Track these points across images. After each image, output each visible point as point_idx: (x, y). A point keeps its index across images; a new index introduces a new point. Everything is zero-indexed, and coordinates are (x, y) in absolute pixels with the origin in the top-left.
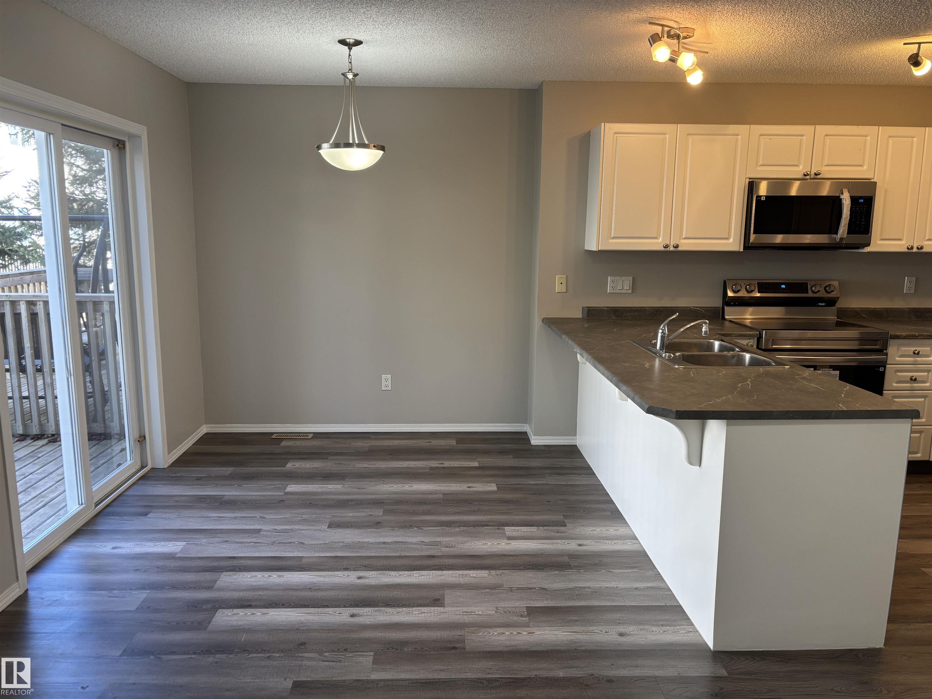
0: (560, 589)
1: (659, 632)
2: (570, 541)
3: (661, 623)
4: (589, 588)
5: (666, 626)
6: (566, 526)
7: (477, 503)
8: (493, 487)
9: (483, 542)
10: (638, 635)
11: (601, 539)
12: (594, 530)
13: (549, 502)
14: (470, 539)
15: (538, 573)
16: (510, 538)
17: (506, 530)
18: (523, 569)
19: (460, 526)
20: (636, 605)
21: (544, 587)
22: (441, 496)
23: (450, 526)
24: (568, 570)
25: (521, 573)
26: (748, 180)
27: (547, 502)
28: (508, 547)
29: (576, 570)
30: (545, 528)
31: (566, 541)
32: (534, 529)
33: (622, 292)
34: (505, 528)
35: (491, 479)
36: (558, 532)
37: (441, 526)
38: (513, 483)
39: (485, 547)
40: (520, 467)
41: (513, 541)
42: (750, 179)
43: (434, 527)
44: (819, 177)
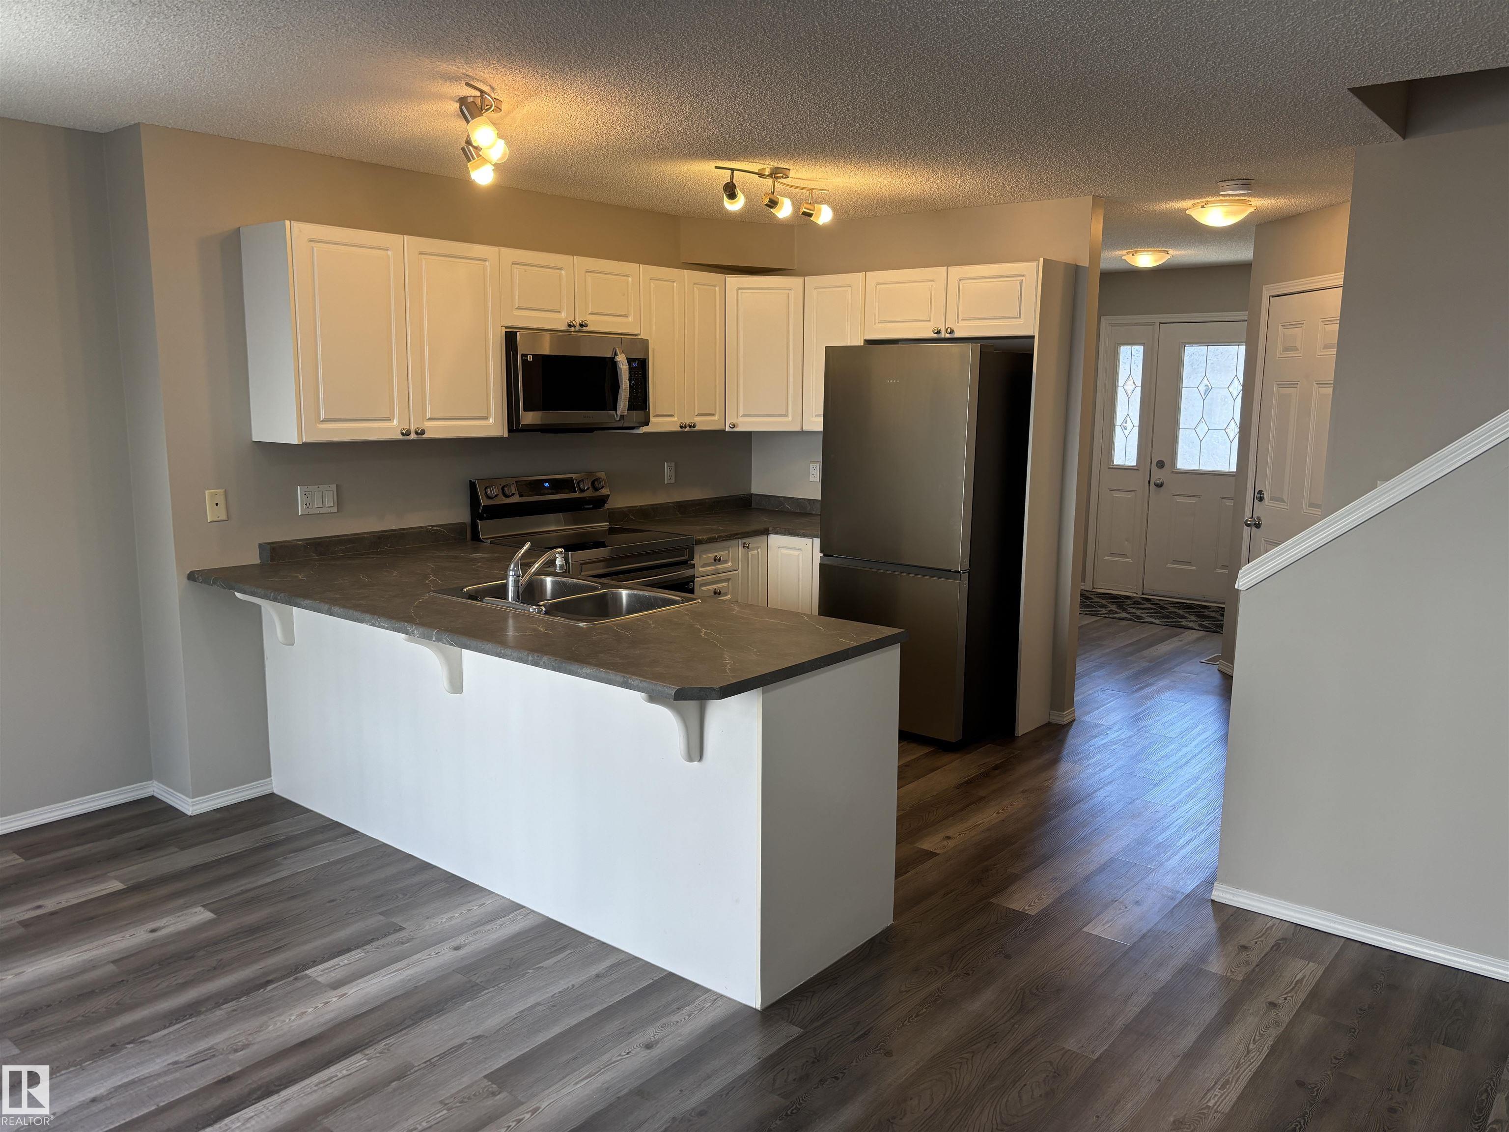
0: (502, 1025)
1: (685, 1018)
2: (437, 948)
3: (675, 1006)
4: (538, 1004)
5: (683, 1007)
6: (401, 929)
7: (202, 953)
8: (200, 915)
9: (296, 1011)
10: (668, 1036)
11: (478, 927)
12: (451, 917)
13: (333, 901)
14: (264, 1018)
15: (442, 1018)
16: (336, 985)
17: (314, 975)
18: (413, 1024)
19: (218, 1005)
20: (621, 998)
21: (477, 1034)
22: (112, 967)
23: (199, 1013)
24: (482, 993)
25: (417, 1030)
26: (504, 330)
27: (329, 902)
28: (348, 1001)
29: (493, 987)
30: (376, 944)
31: (432, 951)
32: (356, 955)
33: (322, 511)
34: (307, 972)
35: (181, 901)
36: (403, 943)
37: (178, 1020)
38: (234, 892)
39: (306, 1019)
40: (214, 861)
41: (346, 987)
42: (506, 327)
43: (165, 1027)
44: (584, 329)
